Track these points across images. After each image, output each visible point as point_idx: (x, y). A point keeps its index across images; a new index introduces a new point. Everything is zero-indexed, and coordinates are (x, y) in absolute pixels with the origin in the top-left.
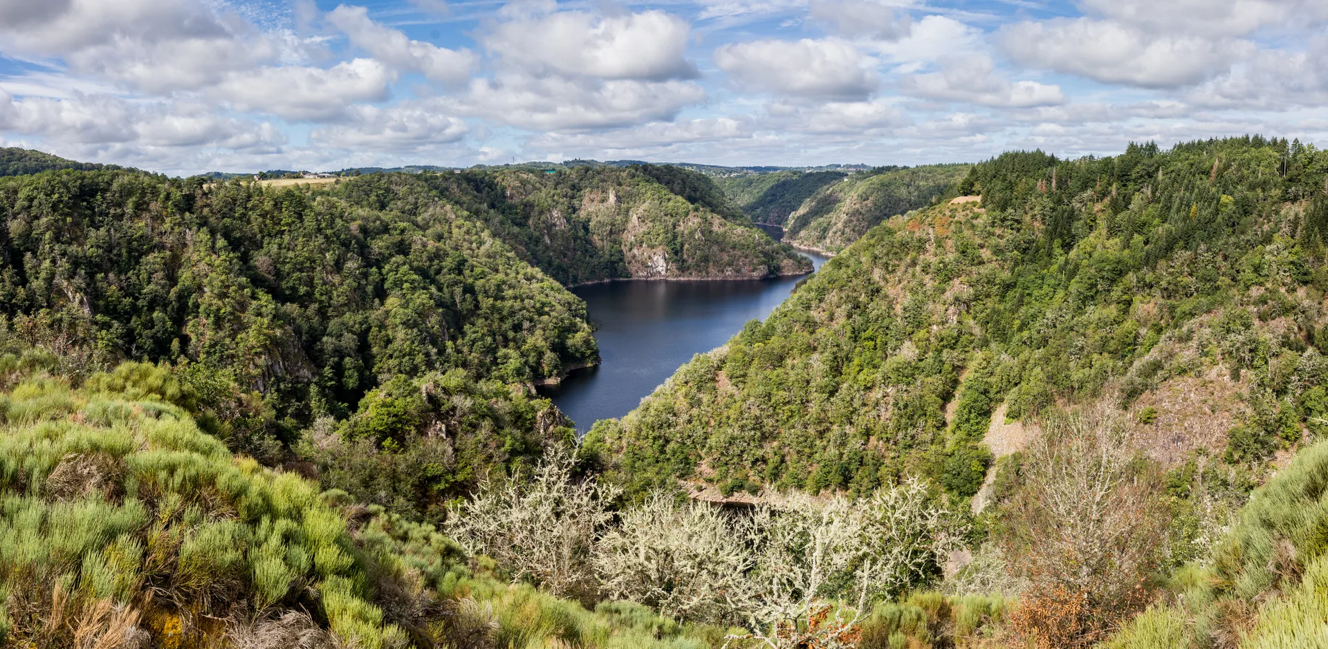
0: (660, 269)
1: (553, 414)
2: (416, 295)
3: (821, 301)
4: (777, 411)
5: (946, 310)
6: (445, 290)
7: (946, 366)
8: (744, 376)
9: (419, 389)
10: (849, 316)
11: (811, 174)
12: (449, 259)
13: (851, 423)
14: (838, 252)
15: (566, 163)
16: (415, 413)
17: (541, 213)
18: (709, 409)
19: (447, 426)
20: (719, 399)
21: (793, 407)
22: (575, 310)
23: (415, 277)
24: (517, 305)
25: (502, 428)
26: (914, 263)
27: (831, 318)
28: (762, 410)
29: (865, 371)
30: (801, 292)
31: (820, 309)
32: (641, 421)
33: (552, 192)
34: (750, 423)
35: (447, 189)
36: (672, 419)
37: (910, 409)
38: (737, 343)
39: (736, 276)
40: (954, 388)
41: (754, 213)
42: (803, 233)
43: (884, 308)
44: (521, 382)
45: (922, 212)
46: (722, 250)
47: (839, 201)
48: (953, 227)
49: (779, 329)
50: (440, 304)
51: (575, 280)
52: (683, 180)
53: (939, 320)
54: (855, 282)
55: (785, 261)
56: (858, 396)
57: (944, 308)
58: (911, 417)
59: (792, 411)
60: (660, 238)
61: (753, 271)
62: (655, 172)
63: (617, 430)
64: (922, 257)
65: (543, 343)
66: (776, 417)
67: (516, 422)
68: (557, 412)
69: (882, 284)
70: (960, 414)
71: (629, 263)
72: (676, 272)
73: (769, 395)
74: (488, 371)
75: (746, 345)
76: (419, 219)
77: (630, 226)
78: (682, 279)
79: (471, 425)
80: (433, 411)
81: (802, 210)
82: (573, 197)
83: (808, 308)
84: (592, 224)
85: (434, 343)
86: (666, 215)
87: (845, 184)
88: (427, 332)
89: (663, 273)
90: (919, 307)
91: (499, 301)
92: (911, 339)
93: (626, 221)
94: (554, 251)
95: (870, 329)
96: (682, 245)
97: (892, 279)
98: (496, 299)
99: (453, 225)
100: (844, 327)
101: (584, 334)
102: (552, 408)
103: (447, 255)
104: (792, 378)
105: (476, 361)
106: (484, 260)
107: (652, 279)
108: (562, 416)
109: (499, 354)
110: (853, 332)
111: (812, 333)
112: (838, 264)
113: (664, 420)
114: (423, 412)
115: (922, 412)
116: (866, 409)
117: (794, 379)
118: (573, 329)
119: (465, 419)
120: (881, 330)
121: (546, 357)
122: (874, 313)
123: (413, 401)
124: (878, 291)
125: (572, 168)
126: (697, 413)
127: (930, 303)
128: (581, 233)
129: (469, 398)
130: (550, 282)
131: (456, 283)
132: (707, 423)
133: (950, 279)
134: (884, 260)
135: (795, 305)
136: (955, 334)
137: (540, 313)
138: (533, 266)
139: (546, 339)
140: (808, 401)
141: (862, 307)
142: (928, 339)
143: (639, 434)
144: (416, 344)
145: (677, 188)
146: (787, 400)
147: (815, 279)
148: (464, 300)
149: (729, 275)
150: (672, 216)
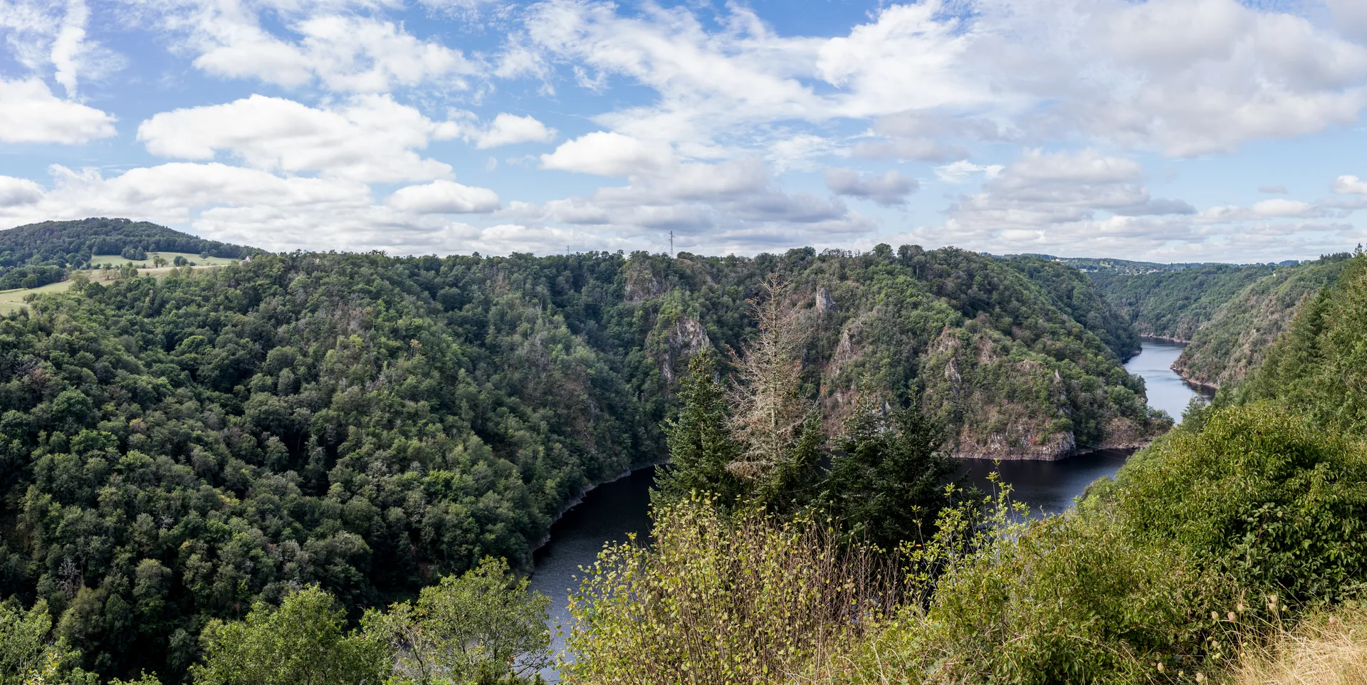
11: (1238, 269)
17: (666, 324)
39: (1010, 453)
46: (990, 401)
52: (970, 273)
55: (1116, 422)
60: (882, 373)
61: (1043, 444)
62: (917, 258)
77: (837, 351)
86: (902, 333)
87: (1270, 282)
96: (921, 389)
145: (950, 284)
149: (996, 449)
150: (914, 333)
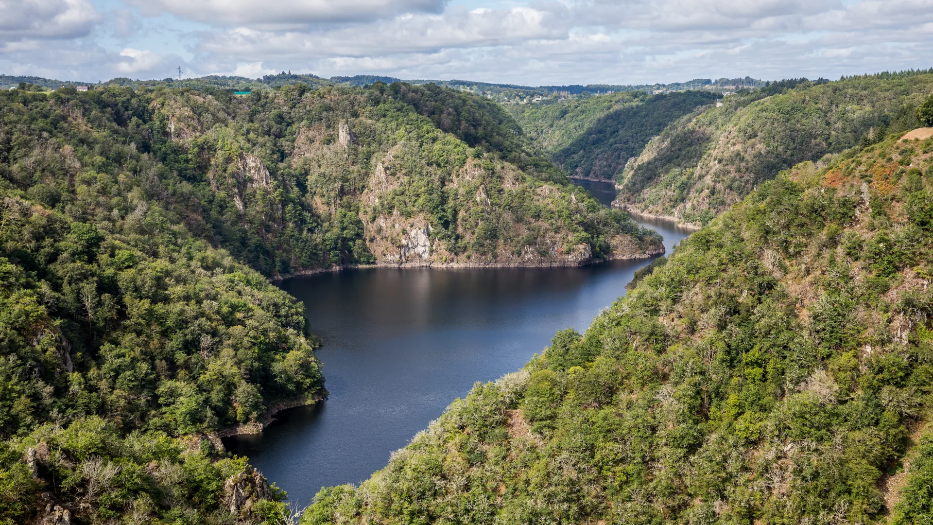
0: (420, 249)
1: (252, 481)
2: (13, 297)
3: (675, 301)
4: (604, 472)
5: (890, 321)
6: (66, 288)
7: (887, 415)
8: (553, 417)
9: (21, 455)
10: (722, 326)
11: (661, 97)
12: (72, 237)
13: (723, 497)
14: (705, 223)
15: (268, 79)
16: (13, 496)
17: (229, 160)
18: (497, 468)
19: (73, 513)
20: (513, 453)
21: (630, 468)
22: (286, 316)
23: (10, 267)
24: (191, 309)
25: (168, 508)
26: (833, 241)
27: (692, 329)
28: (581, 471)
29: (747, 415)
30: (644, 286)
31: (674, 315)
32: (391, 489)
33: (246, 126)
34: (562, 491)
35: (64, 118)
36: (440, 483)
37: (822, 480)
38: (542, 366)
39: (541, 262)
40: (902, 452)
41: (569, 160)
42: (648, 193)
43: (780, 314)
44: (198, 432)
45: (850, 156)
46: (519, 220)
47: (708, 139)
48: (905, 181)
49: (608, 345)
50: (56, 311)
51: (285, 267)
52: (456, 109)
53: (876, 337)
54: (731, 271)
55: (618, 238)
56: (734, 454)
57: (885, 317)
58: (824, 494)
59: (627, 474)
60: (421, 200)
61: (568, 253)
62: (411, 95)
63: (353, 502)
64: (847, 231)
65: (235, 370)
66: (602, 482)
67: (190, 497)
68: (258, 476)
69: (777, 274)
70: (912, 496)
71: (372, 240)
72: (446, 254)
73: (591, 449)
74: (143, 417)
75: (555, 369)
76: (15, 168)
77: (372, 182)
78: (455, 265)
79: (114, 507)
80: (46, 489)
81: (646, 156)
82: (279, 135)
83: (655, 312)
84: (311, 179)
85: (47, 376)
86: (430, 164)
87: (717, 112)
88: (35, 359)
89: (426, 256)
90: (840, 314)
91: (160, 305)
92: (825, 367)
93: (367, 174)
94: (251, 222)
95: (756, 348)
96: (455, 213)
97: (795, 267)
98: (154, 301)
99: (77, 179)
100: (712, 343)
101: (300, 354)
102: (248, 471)
103: (68, 229)
104: (628, 423)
105: (122, 402)
106: (133, 236)
107: (408, 265)
108: (265, 483)
109: (162, 389)
110: (728, 353)
111: (660, 352)
112: (705, 243)
113: (427, 486)
114: (29, 494)
115: (843, 488)
116: (748, 475)
117: (631, 423)
118: (282, 346)
119: (103, 497)
120: (774, 351)
121: (239, 391)
122: (762, 322)
123: (11, 477)
124: (770, 286)
125: (278, 88)
126: (479, 474)
127: (861, 308)
128: (295, 192)
129: (110, 465)
130: (243, 271)
131: (85, 276)
132: (495, 490)
133: (897, 269)
134: (782, 236)
135: (633, 307)
136: (905, 362)
137: (230, 322)
138: (215, 247)
139: (238, 363)
140: (653, 460)
141: (743, 313)
142: (855, 368)
143: (388, 508)
144: (15, 379)
145: (446, 120)
146: (620, 456)
147: (668, 266)
148: (100, 304)
149: (529, 259)
150: (439, 165)
